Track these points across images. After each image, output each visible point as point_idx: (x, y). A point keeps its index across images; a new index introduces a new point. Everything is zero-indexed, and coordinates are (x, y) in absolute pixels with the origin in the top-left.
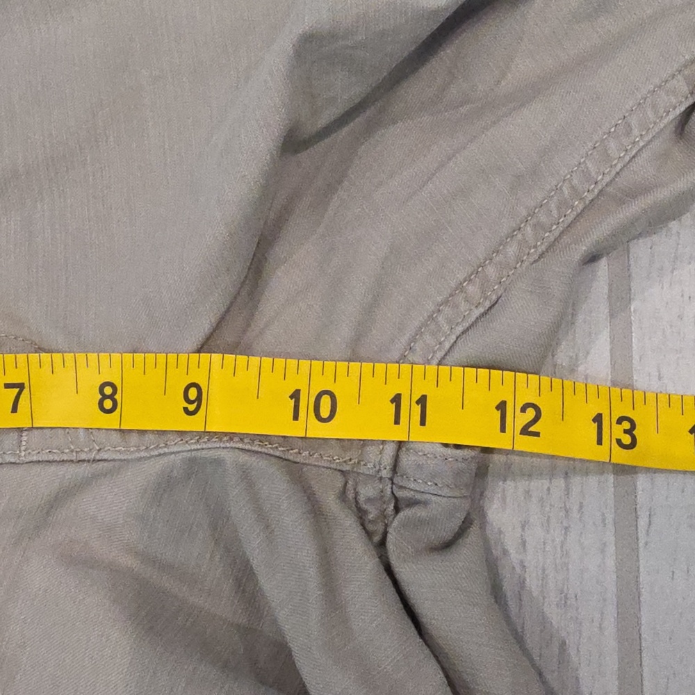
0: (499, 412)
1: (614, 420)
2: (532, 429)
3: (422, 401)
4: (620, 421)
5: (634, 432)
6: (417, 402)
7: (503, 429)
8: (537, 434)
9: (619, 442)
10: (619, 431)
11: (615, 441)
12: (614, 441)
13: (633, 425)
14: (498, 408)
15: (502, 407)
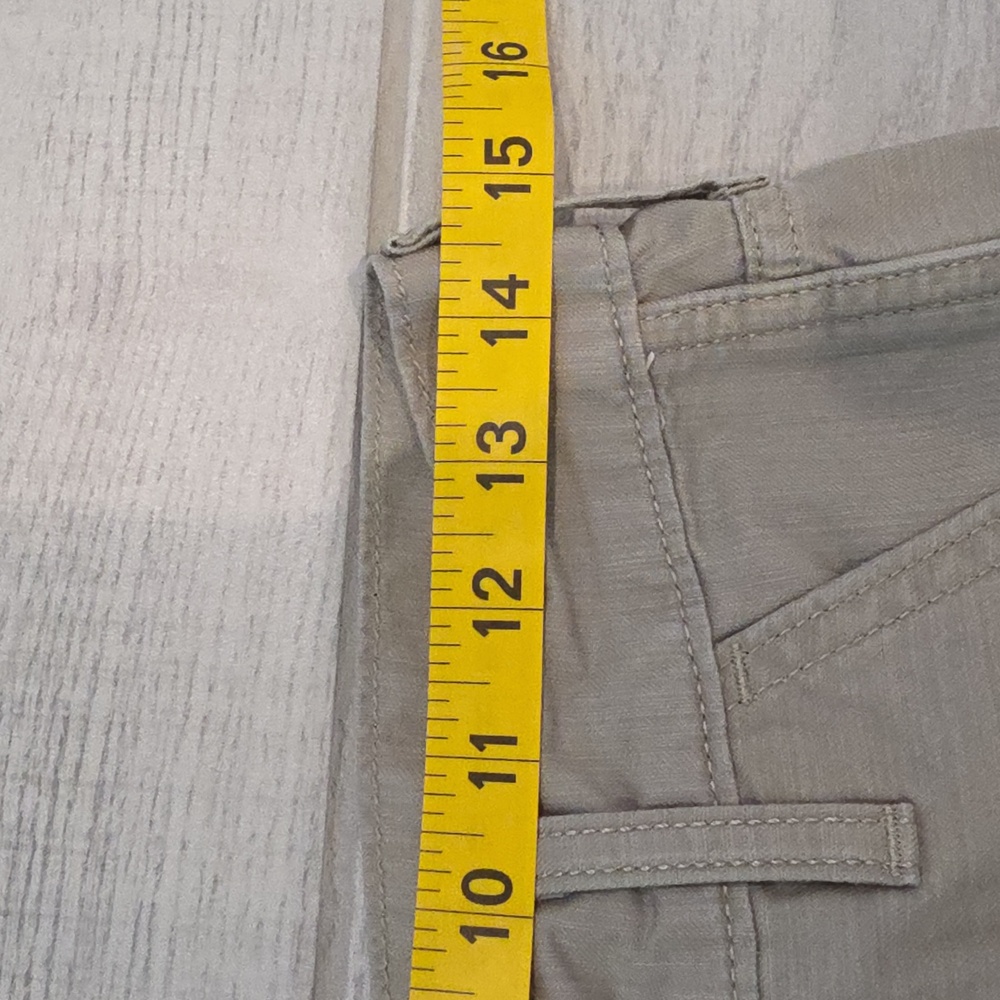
0: (490, 631)
1: (484, 456)
2: (511, 583)
3: (479, 741)
4: (485, 448)
5: (499, 426)
6: (482, 749)
7: (515, 625)
8: (518, 575)
9: (516, 449)
10: (501, 449)
11: (514, 455)
12: (515, 457)
13: (488, 427)
14: (484, 633)
15: (482, 627)
